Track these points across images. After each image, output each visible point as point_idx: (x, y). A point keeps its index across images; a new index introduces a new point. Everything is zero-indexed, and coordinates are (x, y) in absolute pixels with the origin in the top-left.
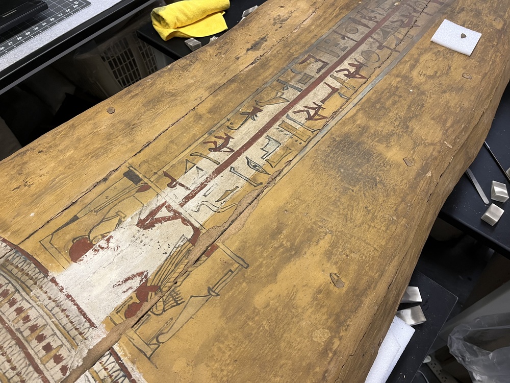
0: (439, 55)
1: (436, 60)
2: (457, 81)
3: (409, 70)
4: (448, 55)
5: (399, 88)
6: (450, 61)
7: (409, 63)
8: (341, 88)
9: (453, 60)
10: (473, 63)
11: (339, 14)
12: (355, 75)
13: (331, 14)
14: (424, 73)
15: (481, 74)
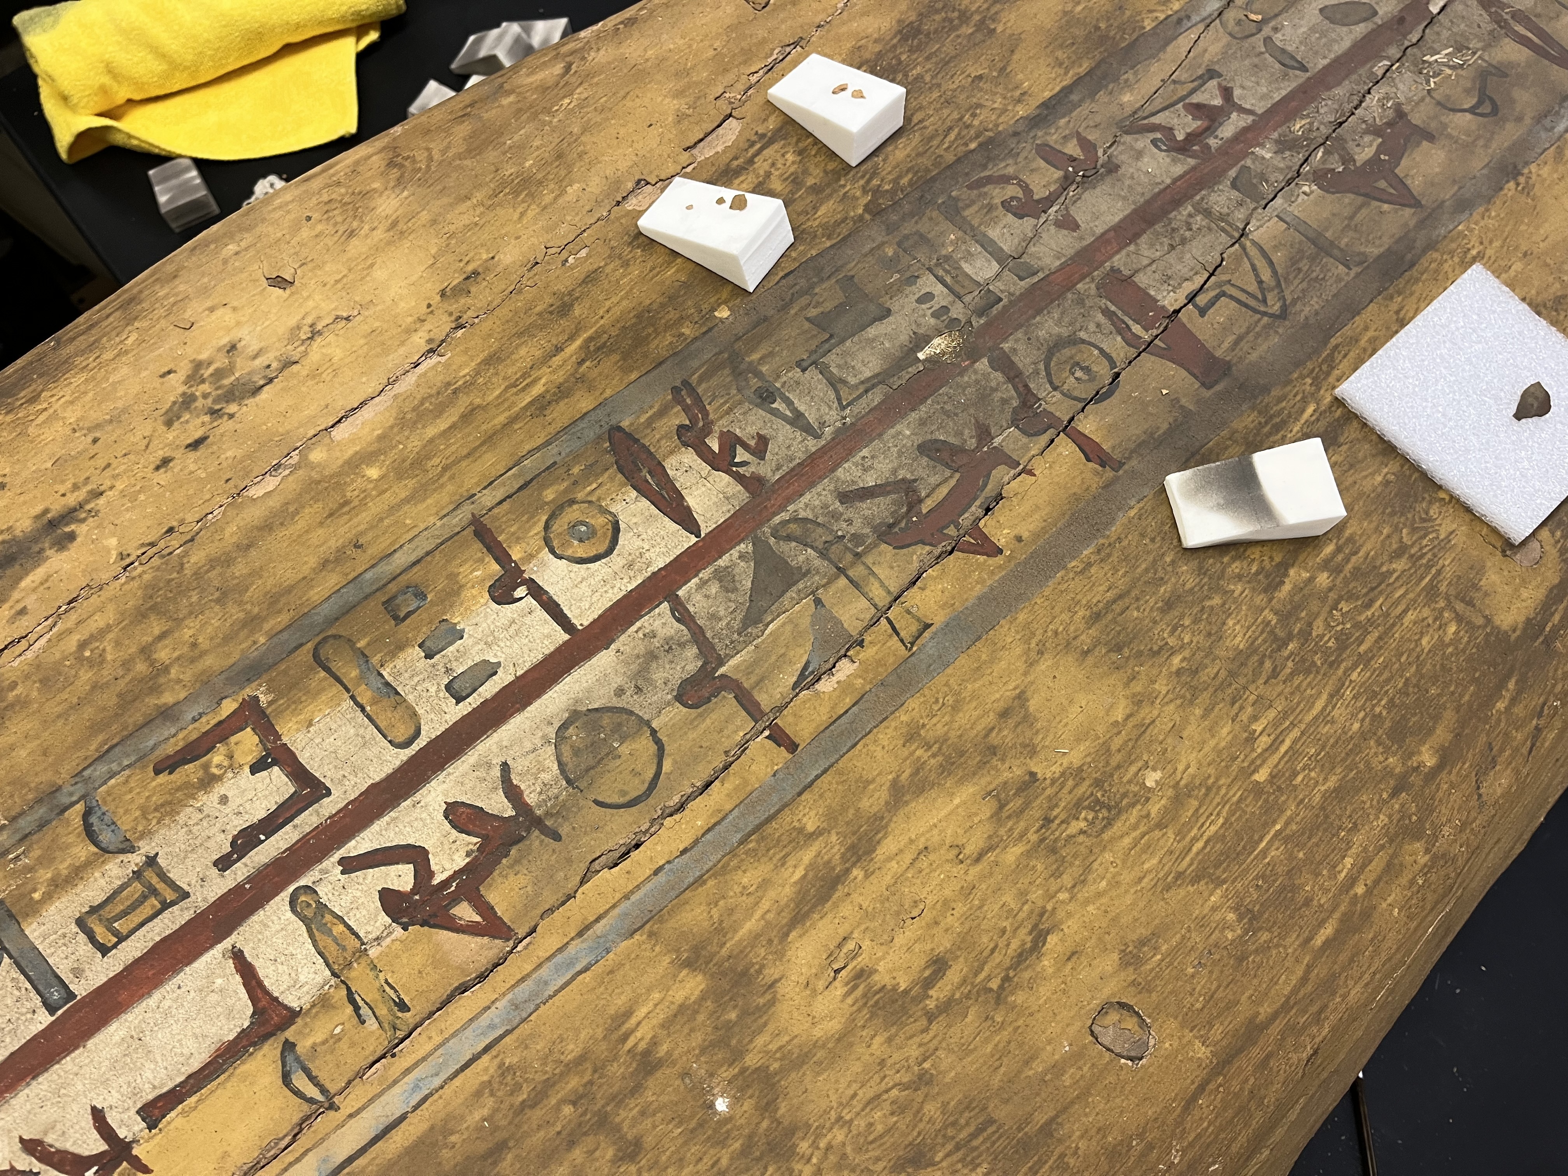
0: (1019, 813)
1: (978, 860)
2: (1038, 1067)
3: (786, 917)
4: (1075, 826)
5: (659, 1064)
6: (1067, 879)
7: (807, 856)
8: (323, 1002)
9: (1088, 869)
10: (1202, 923)
11: (562, 392)
12: (455, 900)
13: (526, 377)
14: (862, 961)
15: (1217, 1032)
